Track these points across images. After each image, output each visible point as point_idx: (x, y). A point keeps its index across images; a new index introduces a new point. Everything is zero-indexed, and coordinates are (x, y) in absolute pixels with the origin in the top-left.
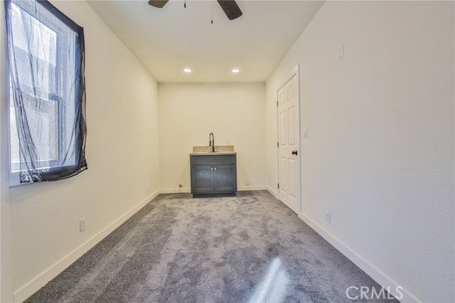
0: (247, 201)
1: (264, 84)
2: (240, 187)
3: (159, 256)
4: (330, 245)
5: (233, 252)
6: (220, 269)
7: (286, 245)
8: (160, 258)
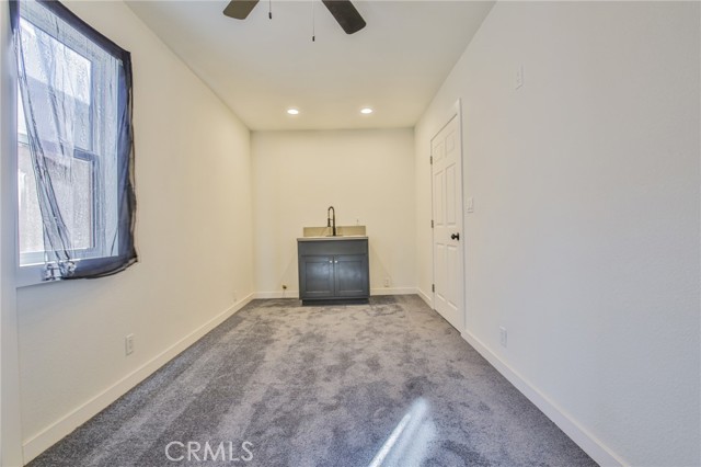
0: (384, 312)
1: (412, 130)
2: (375, 290)
3: (241, 394)
4: (505, 380)
5: (353, 390)
6: (331, 415)
7: (436, 379)
8: (242, 396)
